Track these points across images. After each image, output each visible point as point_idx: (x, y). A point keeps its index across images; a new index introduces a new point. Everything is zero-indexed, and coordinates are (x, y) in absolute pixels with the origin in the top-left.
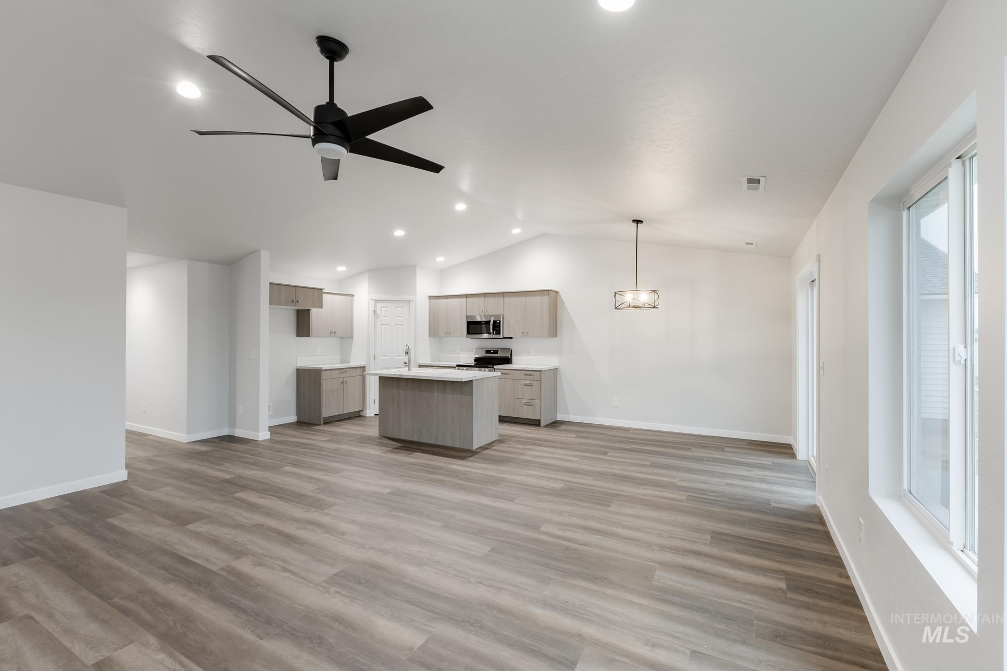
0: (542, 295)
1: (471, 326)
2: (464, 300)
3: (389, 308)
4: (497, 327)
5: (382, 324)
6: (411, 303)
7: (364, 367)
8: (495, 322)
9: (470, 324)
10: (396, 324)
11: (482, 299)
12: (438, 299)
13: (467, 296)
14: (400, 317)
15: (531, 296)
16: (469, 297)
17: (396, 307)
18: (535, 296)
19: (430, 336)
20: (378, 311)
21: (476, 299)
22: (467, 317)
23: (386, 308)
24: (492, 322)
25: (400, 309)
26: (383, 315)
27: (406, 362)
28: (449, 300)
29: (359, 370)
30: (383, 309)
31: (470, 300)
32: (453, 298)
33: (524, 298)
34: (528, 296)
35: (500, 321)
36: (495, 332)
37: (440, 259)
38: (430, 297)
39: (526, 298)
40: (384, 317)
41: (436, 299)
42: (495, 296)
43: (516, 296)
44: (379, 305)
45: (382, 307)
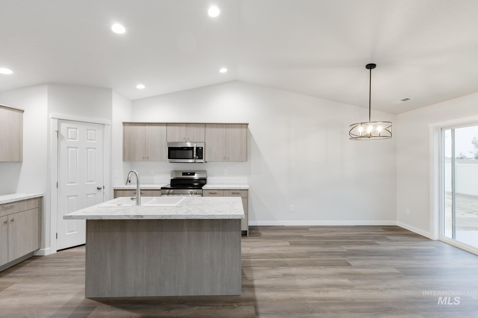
0: (241, 128)
1: (171, 151)
2: (164, 128)
3: (78, 130)
4: (200, 152)
5: (68, 147)
6: (105, 126)
7: (41, 197)
8: (197, 148)
9: (170, 149)
10: (87, 148)
11: (183, 128)
12: (134, 125)
13: (167, 124)
14: (93, 140)
15: (232, 127)
16: (170, 126)
17: (87, 130)
18: (234, 127)
19: (124, 160)
20: (63, 132)
21: (177, 128)
22: (168, 143)
23: (75, 130)
24: (195, 148)
25: (93, 132)
26: (69, 137)
27: (100, 187)
28: (147, 127)
29: (33, 201)
30: (70, 130)
31: (170, 128)
32: (151, 125)
33: (225, 129)
34: (229, 127)
35: (202, 148)
36: (197, 157)
37: (140, 87)
38: (124, 123)
39: (227, 129)
40: (70, 139)
41: (131, 125)
42: (197, 126)
43: (217, 127)
44: (64, 126)
45: (68, 128)
